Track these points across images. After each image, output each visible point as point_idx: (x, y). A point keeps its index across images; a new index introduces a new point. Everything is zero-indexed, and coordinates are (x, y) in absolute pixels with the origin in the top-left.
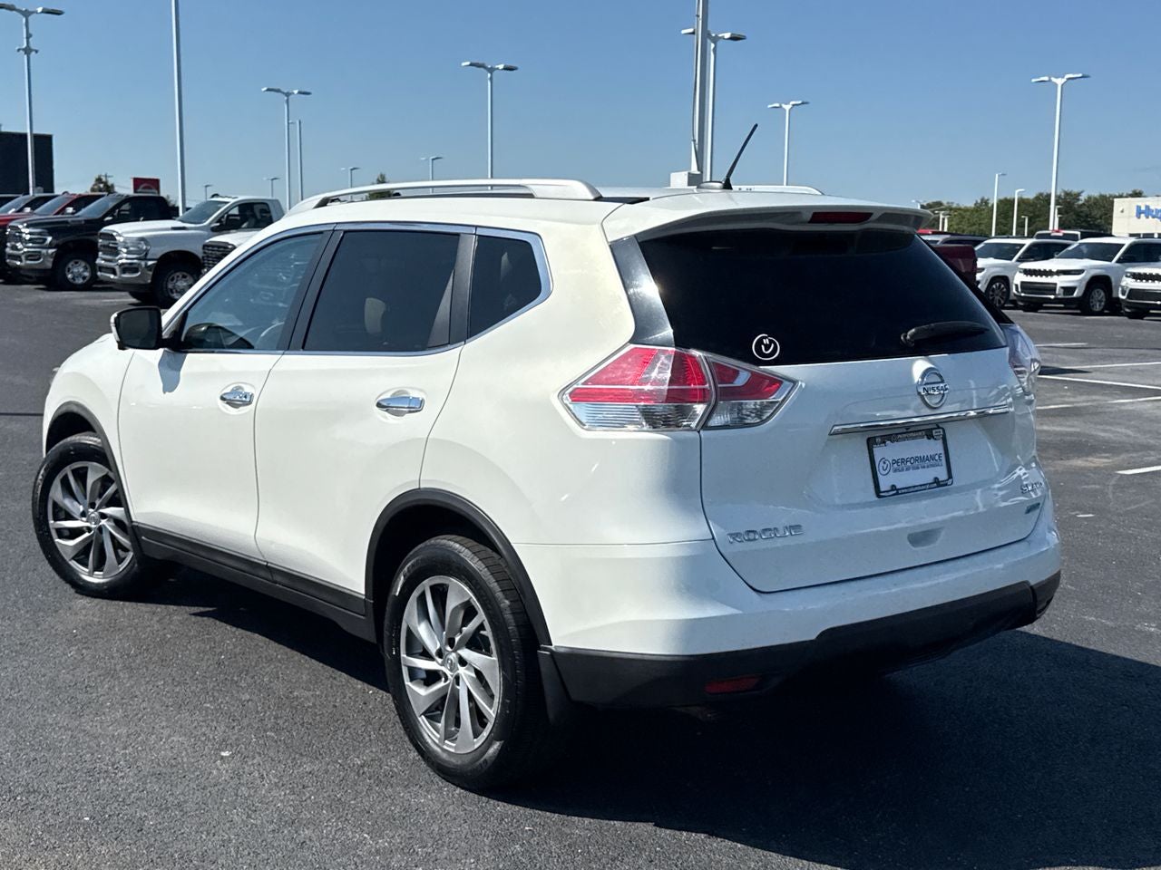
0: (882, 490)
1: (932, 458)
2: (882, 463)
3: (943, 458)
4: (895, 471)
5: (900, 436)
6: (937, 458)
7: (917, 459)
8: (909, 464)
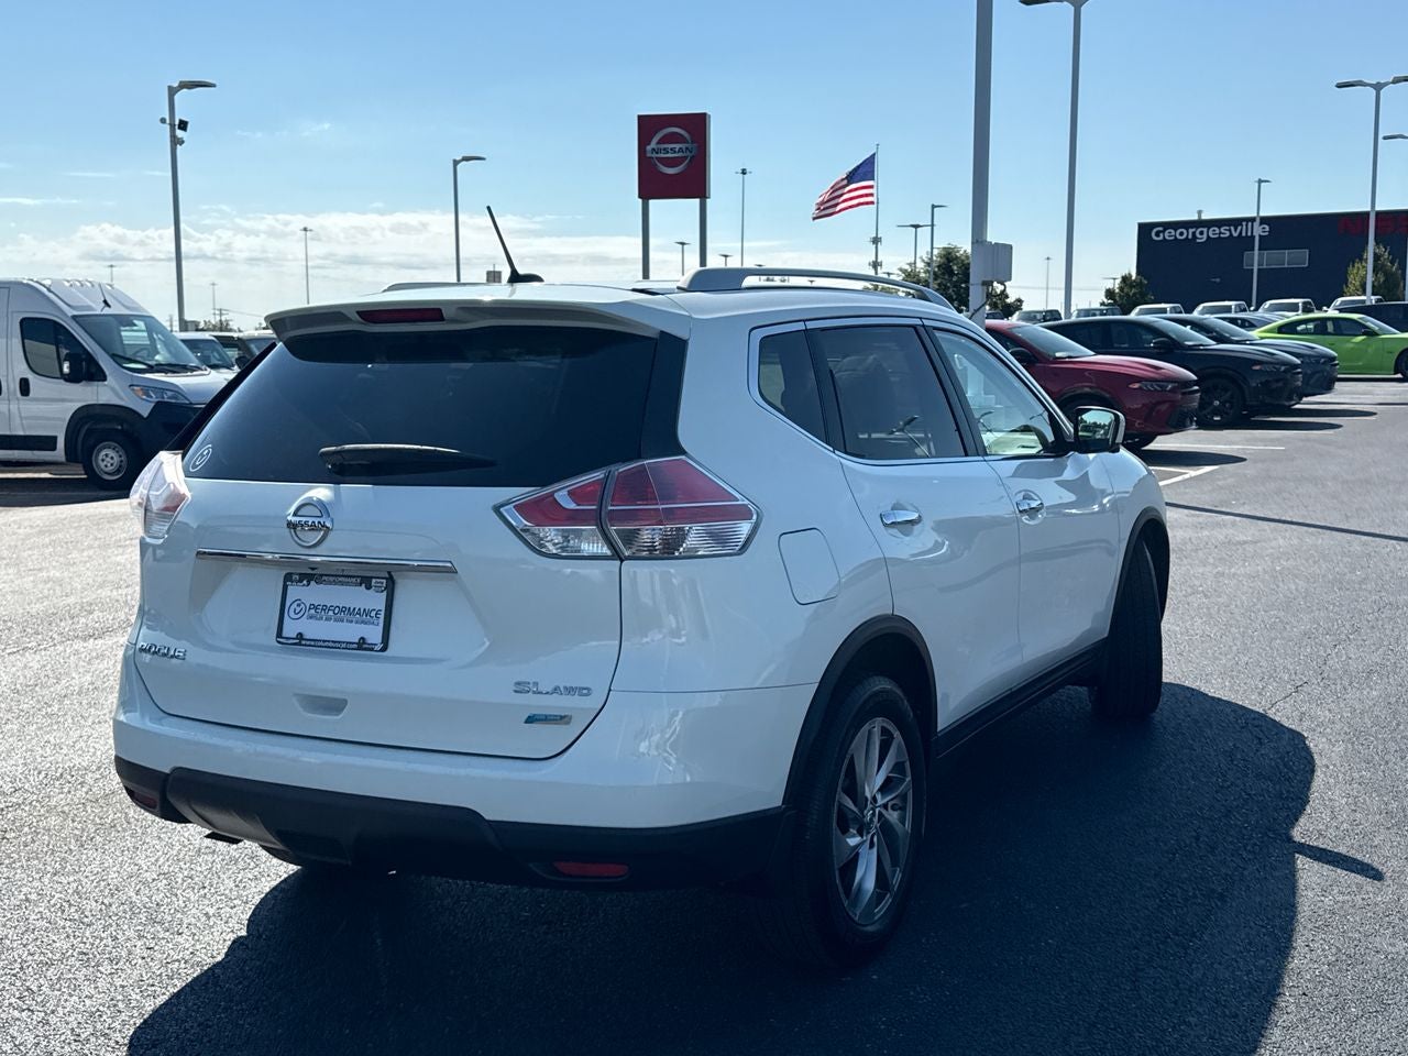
0: (284, 635)
1: (367, 613)
2: (295, 605)
3: (382, 616)
4: (311, 617)
5: (325, 578)
6: (373, 614)
7: (343, 610)
8: (331, 613)
